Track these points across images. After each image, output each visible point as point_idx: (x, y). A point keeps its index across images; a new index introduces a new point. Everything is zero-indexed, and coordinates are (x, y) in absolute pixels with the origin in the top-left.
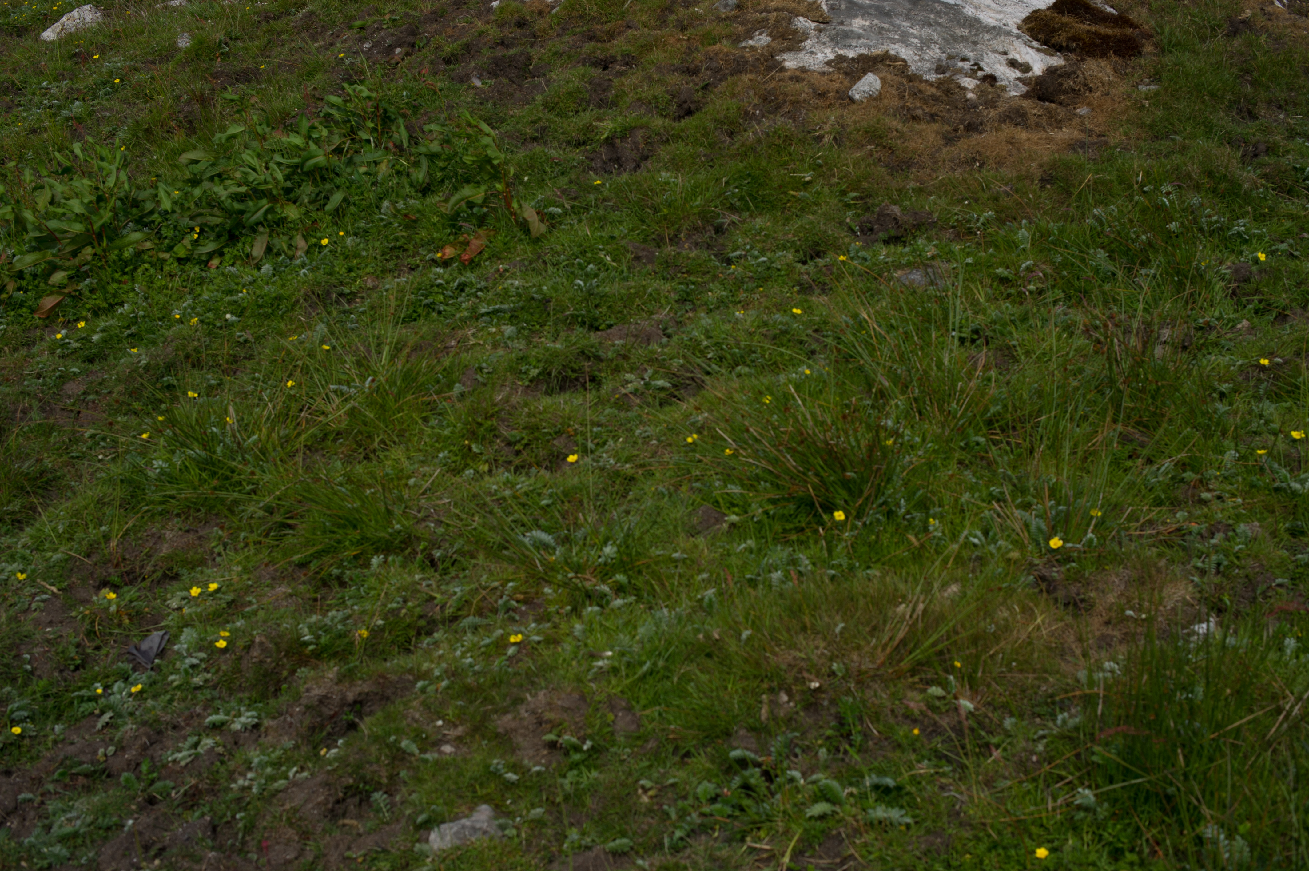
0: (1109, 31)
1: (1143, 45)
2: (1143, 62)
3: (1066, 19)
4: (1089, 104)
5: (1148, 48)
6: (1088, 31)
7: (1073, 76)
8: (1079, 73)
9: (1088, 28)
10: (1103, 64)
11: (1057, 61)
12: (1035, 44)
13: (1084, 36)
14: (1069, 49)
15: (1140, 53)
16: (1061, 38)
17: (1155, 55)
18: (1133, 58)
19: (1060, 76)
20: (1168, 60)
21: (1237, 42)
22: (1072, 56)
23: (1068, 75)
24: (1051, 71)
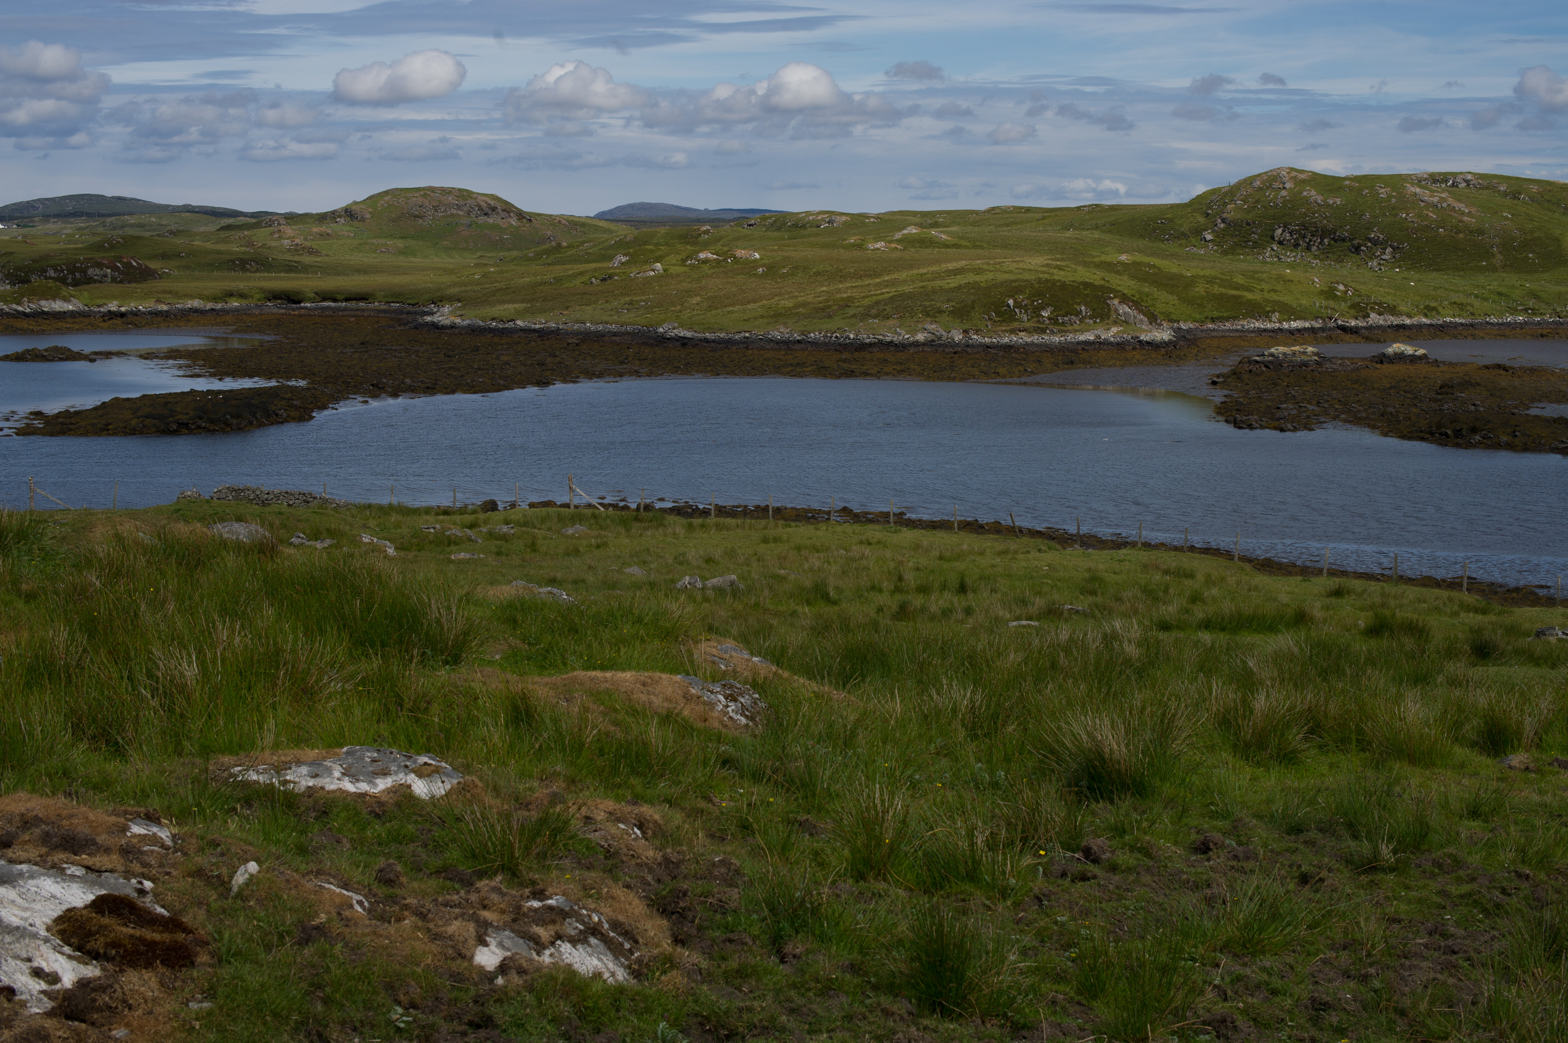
0: (157, 937)
1: (196, 954)
2: (195, 974)
3: (106, 920)
4: (127, 1025)
5: (203, 958)
6: (132, 936)
7: (109, 991)
8: (117, 986)
9: (130, 931)
10: (146, 976)
11: (92, 971)
12: (67, 949)
13: (126, 942)
14: (107, 958)
15: (192, 963)
16: (98, 944)
17: (211, 966)
18: (184, 969)
19: (94, 990)
20: (226, 972)
21: (307, 951)
22: (110, 966)
23: (103, 989)
24: (83, 984)
